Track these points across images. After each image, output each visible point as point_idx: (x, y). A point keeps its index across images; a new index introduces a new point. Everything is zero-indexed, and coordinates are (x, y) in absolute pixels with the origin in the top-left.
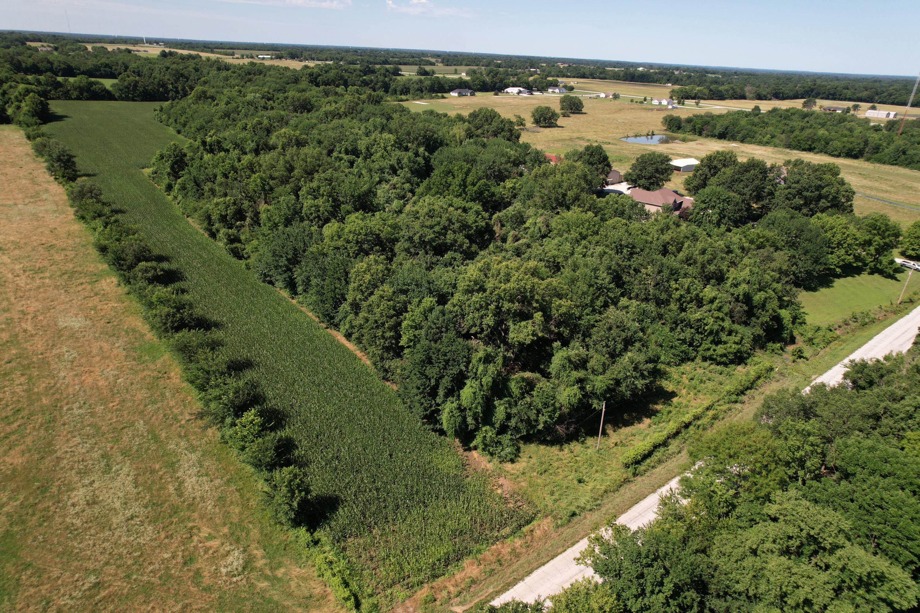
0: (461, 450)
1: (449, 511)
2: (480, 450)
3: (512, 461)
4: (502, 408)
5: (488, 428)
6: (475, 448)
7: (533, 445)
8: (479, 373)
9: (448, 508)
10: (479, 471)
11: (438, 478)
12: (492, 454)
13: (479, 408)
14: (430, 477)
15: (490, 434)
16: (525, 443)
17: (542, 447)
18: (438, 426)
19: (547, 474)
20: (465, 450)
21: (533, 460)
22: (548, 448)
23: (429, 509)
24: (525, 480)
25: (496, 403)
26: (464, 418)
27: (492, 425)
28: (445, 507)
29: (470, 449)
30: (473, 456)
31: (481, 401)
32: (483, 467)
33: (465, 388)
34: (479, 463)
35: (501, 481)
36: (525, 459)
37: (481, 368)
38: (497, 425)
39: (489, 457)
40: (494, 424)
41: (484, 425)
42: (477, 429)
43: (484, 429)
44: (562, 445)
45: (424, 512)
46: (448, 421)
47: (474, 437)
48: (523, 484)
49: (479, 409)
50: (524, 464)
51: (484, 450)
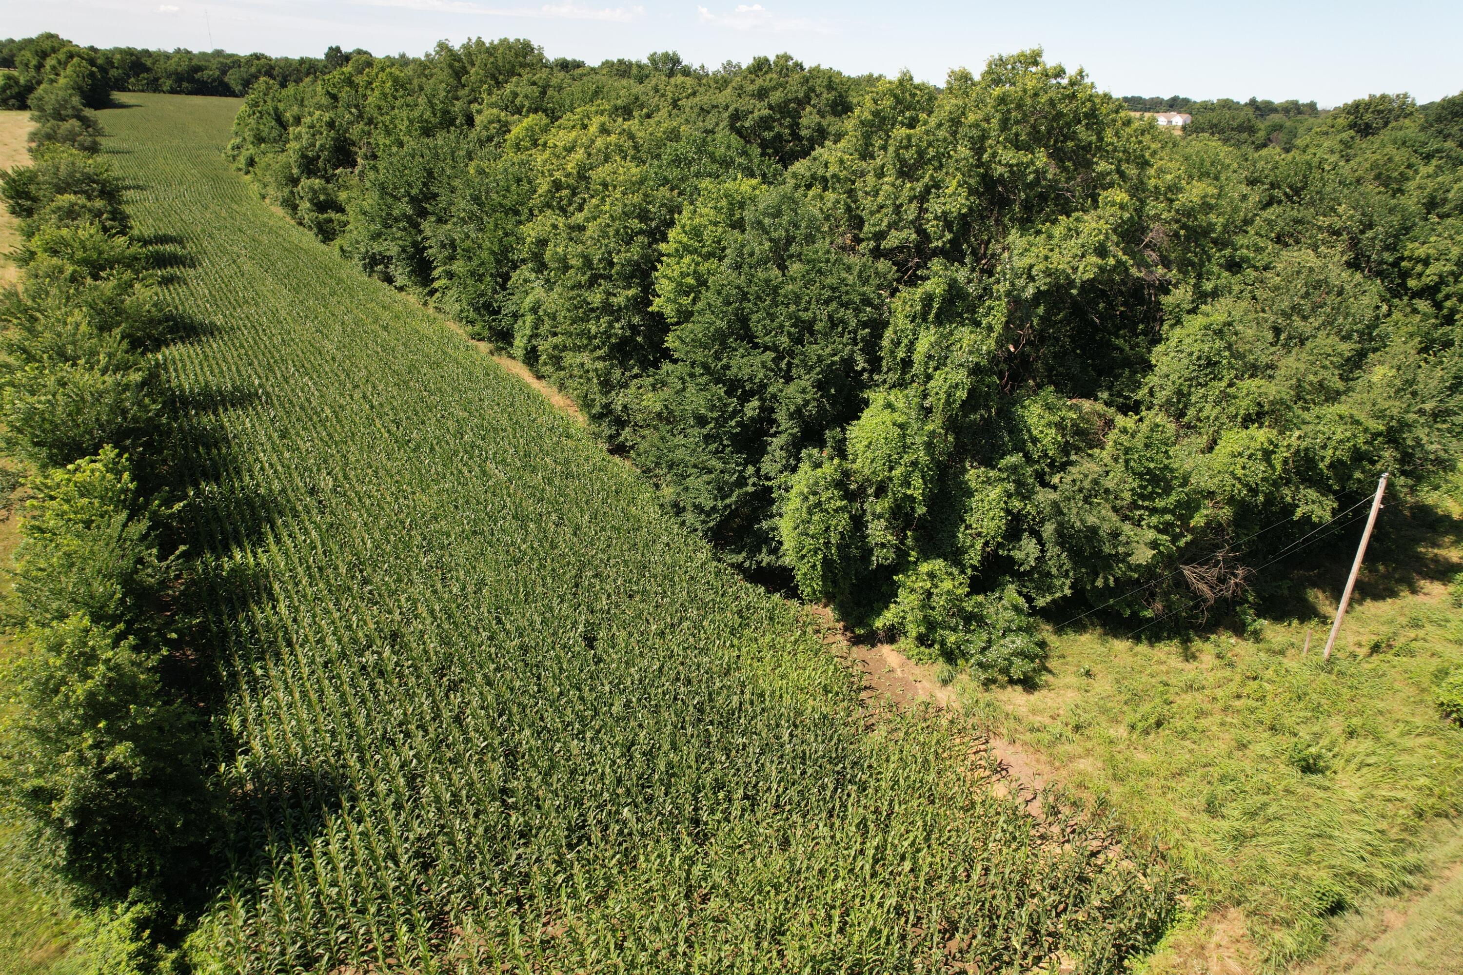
0: (839, 643)
1: (801, 862)
2: (906, 643)
3: (1028, 684)
4: (995, 493)
5: (938, 565)
6: (892, 635)
7: (1085, 638)
8: (918, 357)
9: (798, 849)
10: (912, 709)
11: (759, 724)
12: (950, 656)
13: (917, 481)
14: (727, 722)
15: (947, 585)
16: (1059, 631)
17: (1121, 646)
18: (765, 558)
19: (1164, 732)
20: (857, 641)
21: (1103, 686)
22: (1143, 648)
23: (715, 849)
24: (1088, 752)
25: (973, 475)
26: (858, 523)
27: (955, 556)
28: (785, 843)
29: (871, 639)
30: (882, 660)
31: (923, 457)
32: (922, 697)
33: (866, 415)
34: (908, 685)
35: (1000, 750)
36: (1071, 680)
37: (926, 341)
38: (973, 557)
39: (941, 667)
40: (962, 551)
41: (926, 556)
42: (902, 564)
43: (924, 568)
44: (1186, 641)
45: (690, 861)
46: (802, 527)
47: (888, 596)
48: (1083, 765)
49: (917, 489)
50: (1071, 697)
51: (922, 640)
